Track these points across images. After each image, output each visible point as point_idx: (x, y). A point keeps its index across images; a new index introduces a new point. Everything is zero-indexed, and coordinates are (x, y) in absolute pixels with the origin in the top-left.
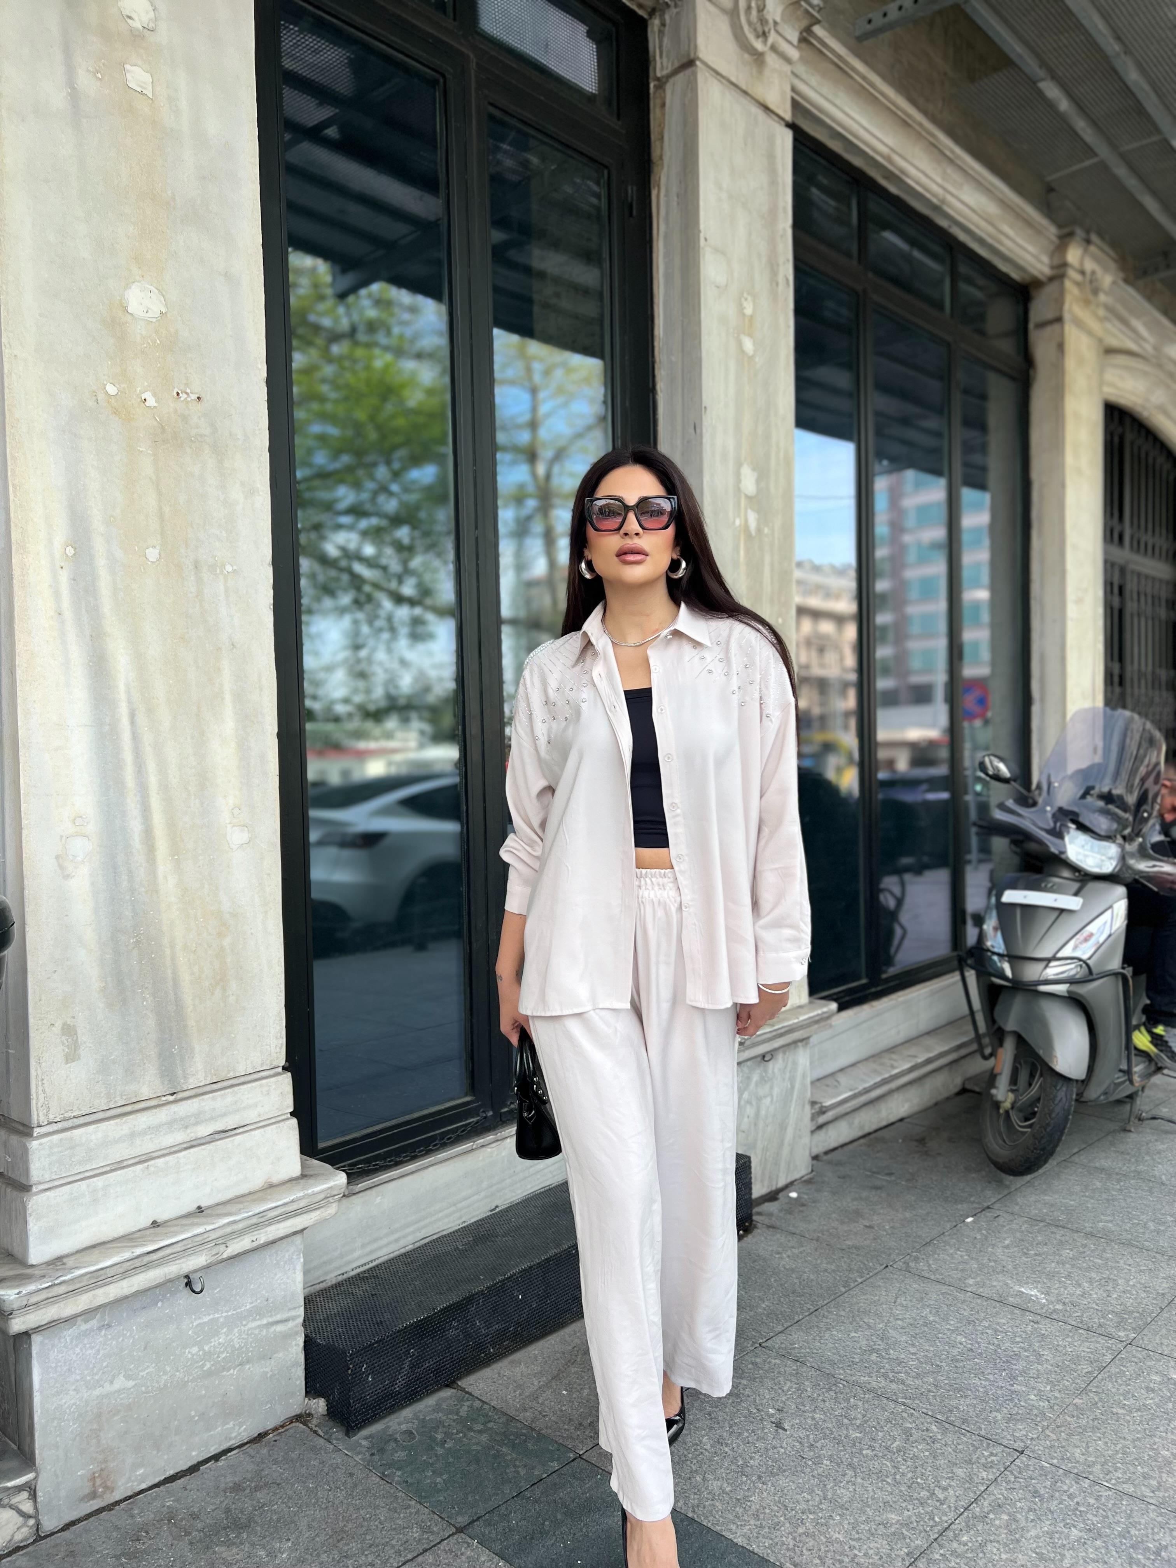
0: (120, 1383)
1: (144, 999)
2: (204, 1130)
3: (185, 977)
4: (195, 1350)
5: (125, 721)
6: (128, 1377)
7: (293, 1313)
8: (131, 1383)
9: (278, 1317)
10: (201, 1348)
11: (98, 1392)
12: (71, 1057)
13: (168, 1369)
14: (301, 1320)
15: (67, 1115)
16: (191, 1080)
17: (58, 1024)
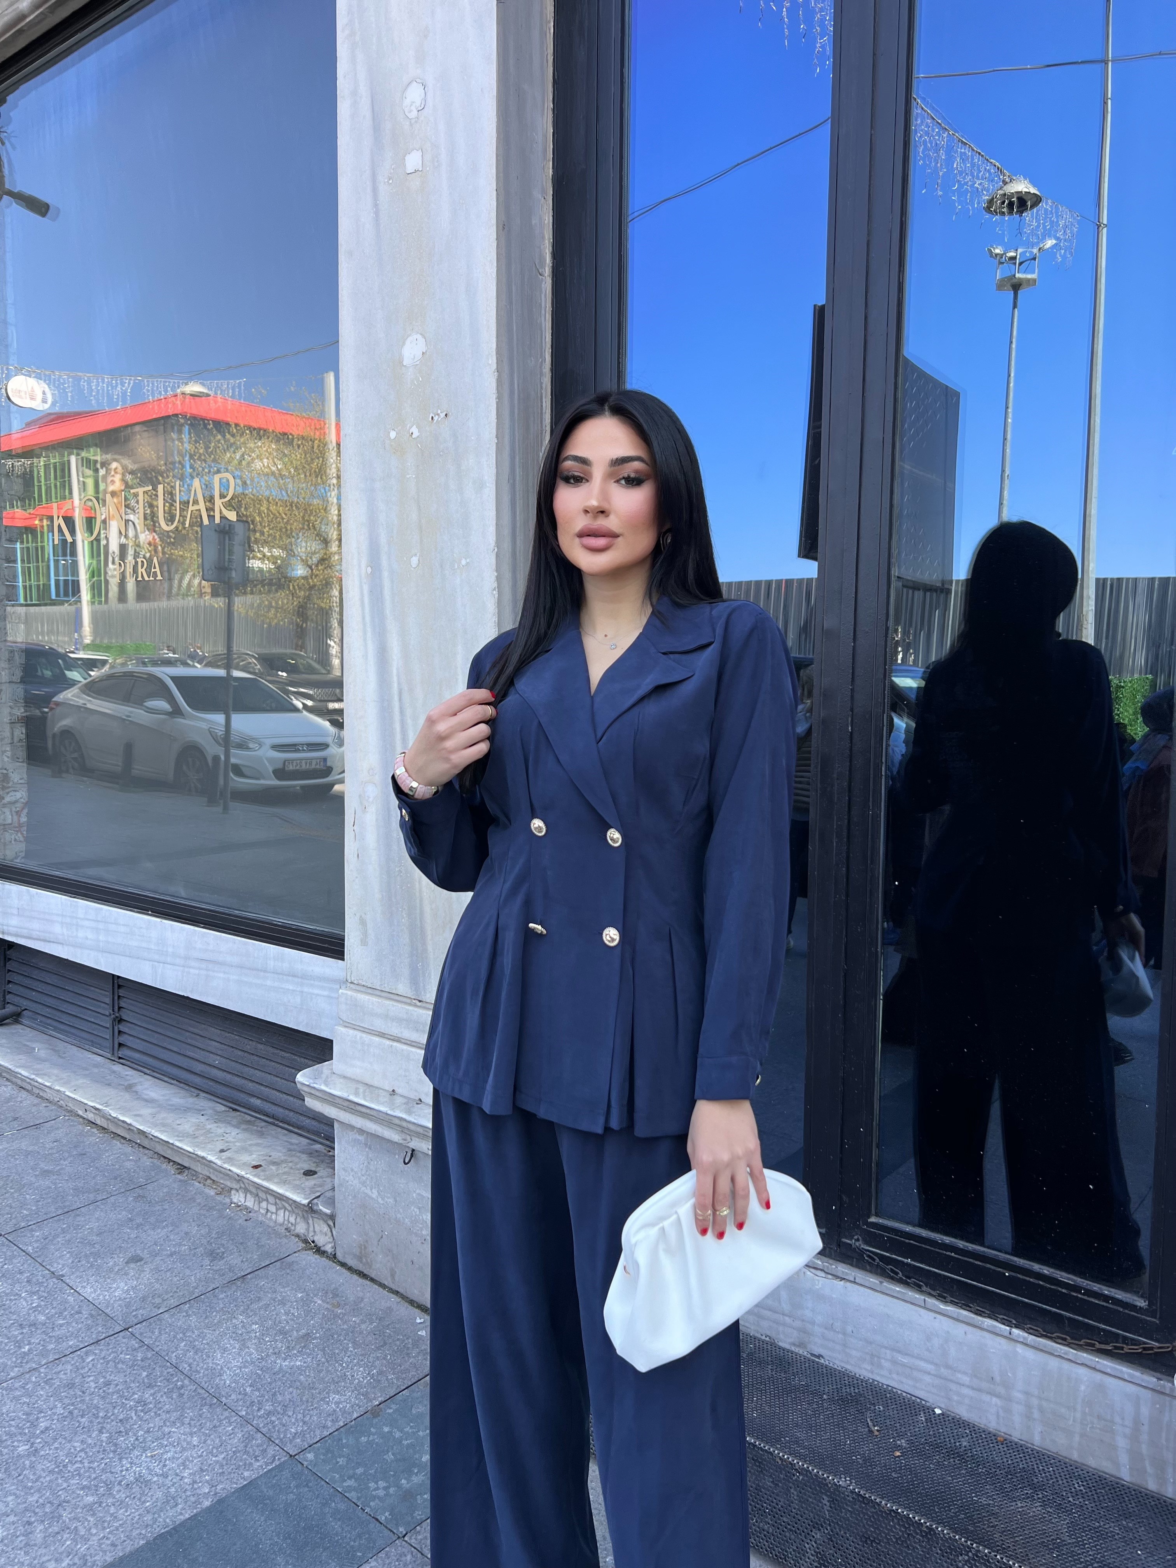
0: (375, 1195)
1: (403, 918)
5: (396, 698)
6: (380, 1195)
8: (380, 1199)
11: (364, 1189)
12: (364, 943)
17: (358, 915)
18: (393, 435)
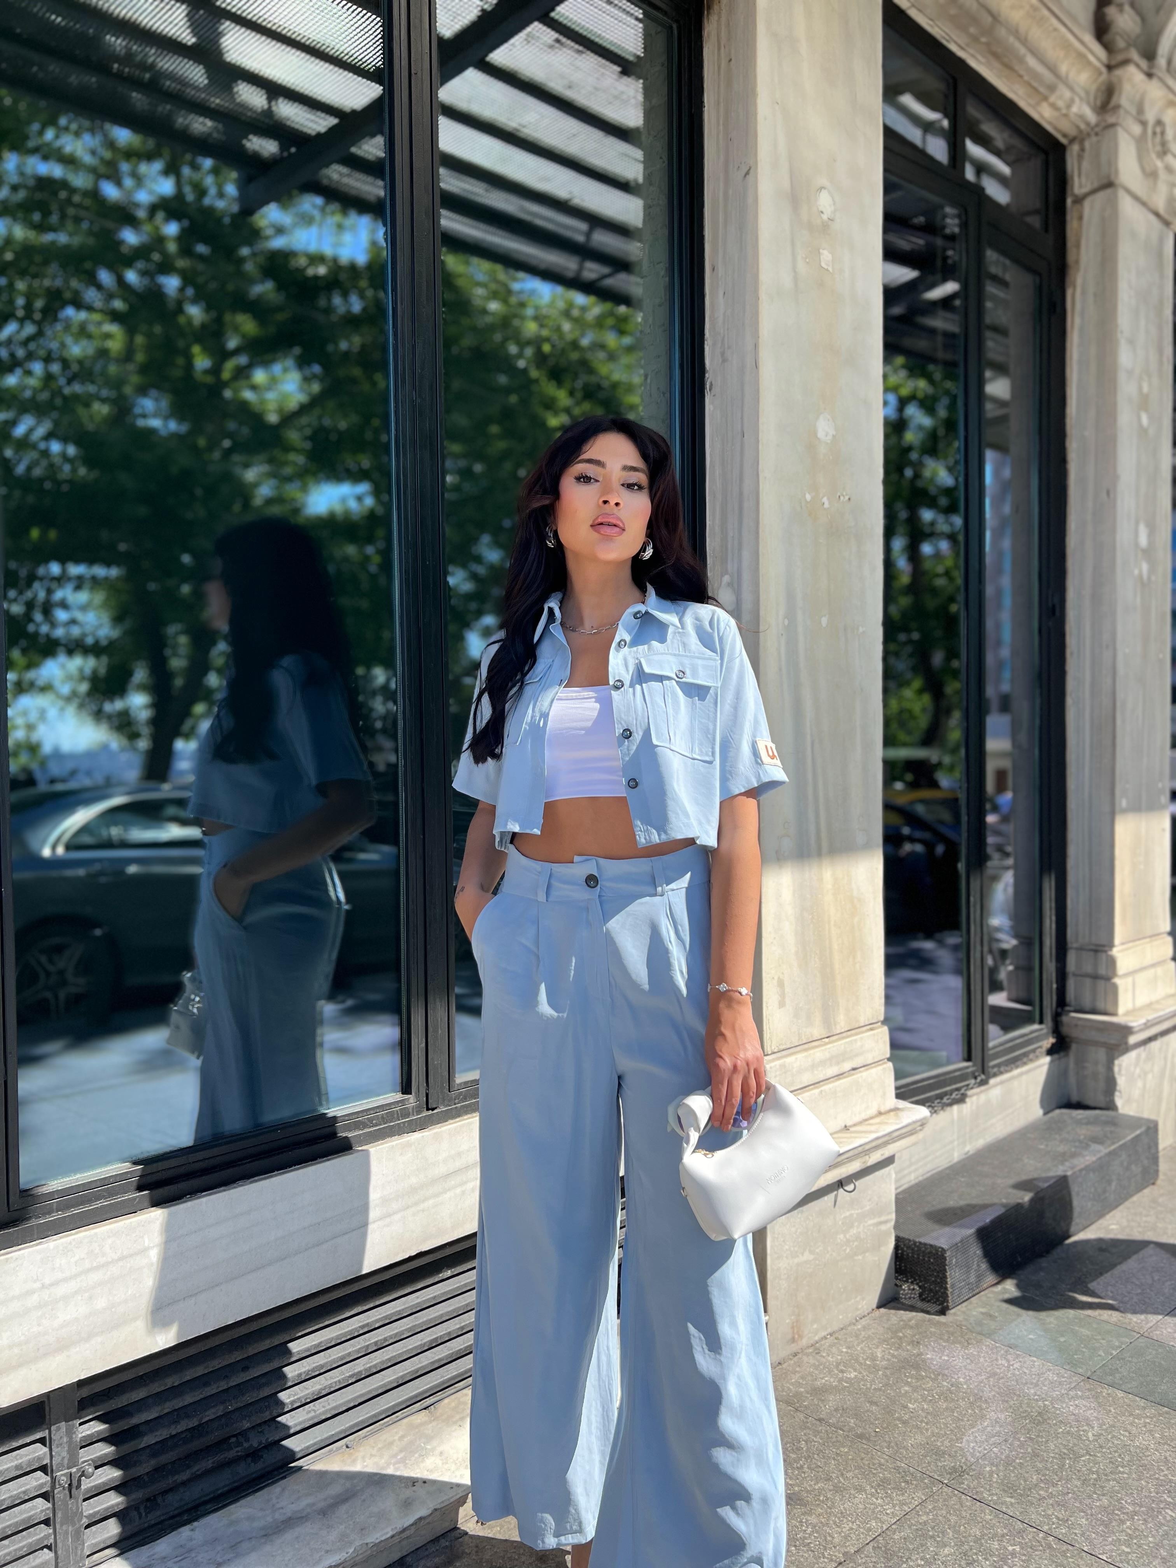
0: (807, 1256)
1: (816, 962)
2: (847, 1066)
3: (835, 946)
4: (842, 1236)
5: (809, 749)
6: (811, 1252)
7: (889, 1217)
8: (812, 1257)
9: (883, 1218)
10: (845, 1236)
11: (796, 1261)
12: (782, 1004)
13: (829, 1249)
14: (893, 1223)
15: (782, 1047)
16: (838, 1027)
17: (776, 978)
18: (808, 497)
